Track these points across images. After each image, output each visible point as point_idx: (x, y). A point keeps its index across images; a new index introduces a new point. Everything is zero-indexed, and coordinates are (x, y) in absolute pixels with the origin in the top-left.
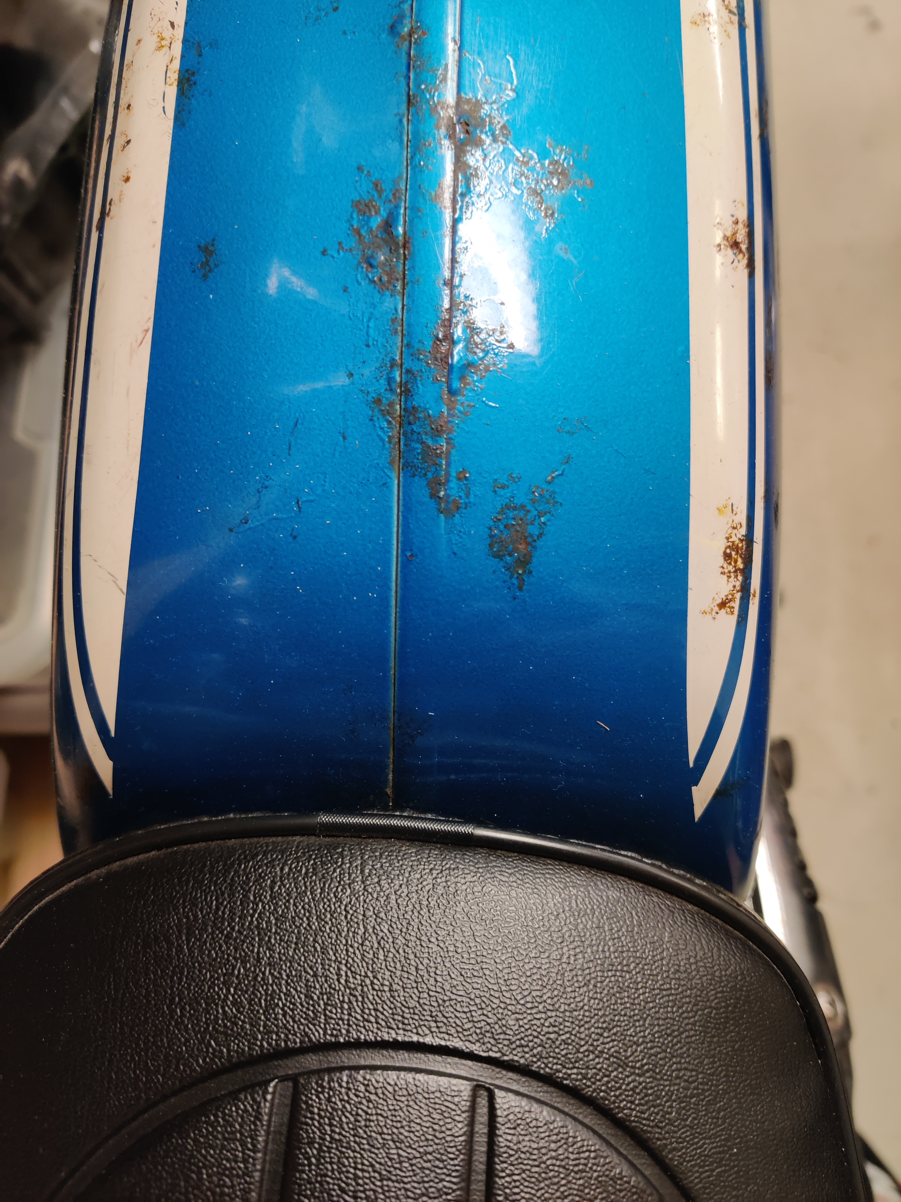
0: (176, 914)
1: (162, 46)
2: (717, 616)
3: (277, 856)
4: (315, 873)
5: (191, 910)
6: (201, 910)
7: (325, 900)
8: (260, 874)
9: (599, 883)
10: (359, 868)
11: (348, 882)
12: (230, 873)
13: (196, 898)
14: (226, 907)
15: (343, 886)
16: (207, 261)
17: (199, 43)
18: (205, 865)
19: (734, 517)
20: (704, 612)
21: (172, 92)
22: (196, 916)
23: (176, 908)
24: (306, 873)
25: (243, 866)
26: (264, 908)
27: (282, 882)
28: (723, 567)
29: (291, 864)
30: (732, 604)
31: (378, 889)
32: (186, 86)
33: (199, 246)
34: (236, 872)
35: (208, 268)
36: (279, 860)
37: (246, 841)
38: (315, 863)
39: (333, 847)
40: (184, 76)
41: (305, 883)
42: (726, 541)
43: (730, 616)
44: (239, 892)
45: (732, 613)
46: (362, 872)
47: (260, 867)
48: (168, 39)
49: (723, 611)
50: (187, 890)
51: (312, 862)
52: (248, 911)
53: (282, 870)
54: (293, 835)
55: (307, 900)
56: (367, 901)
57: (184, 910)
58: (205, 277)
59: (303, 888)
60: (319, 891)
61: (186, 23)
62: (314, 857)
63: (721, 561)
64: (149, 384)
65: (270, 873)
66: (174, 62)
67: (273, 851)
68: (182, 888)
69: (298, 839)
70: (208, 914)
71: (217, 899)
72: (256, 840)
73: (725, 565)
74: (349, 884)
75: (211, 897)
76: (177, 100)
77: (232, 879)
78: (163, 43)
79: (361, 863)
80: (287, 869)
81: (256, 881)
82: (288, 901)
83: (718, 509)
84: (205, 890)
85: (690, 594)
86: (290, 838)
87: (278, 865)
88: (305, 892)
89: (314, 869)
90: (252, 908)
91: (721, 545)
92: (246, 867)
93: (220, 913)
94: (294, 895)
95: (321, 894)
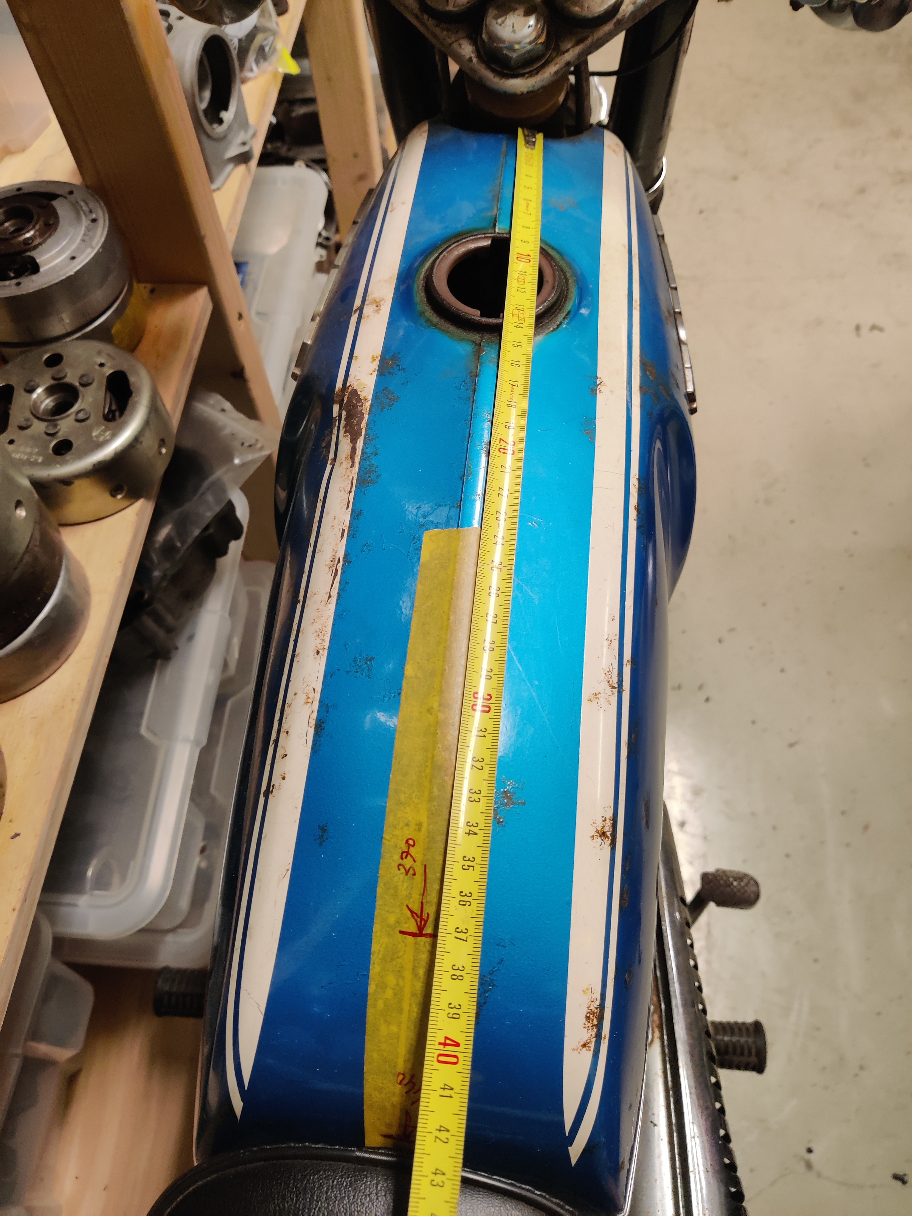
0: (274, 1204)
1: (308, 703)
2: (581, 1052)
3: (331, 1174)
4: (350, 1186)
5: (281, 1202)
6: (288, 1202)
7: (355, 1203)
8: (321, 1184)
9: (508, 1206)
10: (375, 1185)
11: (368, 1193)
12: (304, 1181)
13: (285, 1195)
14: (301, 1202)
15: (366, 1195)
16: (323, 835)
17: (327, 705)
18: (291, 1175)
19: (593, 995)
20: (574, 1050)
21: (312, 731)
22: (284, 1206)
23: (273, 1200)
24: (346, 1186)
25: (312, 1178)
26: (321, 1204)
27: (332, 1189)
28: (585, 1024)
29: (338, 1179)
30: (589, 1045)
31: (384, 1198)
32: (319, 730)
33: (319, 826)
34: (308, 1181)
35: (322, 839)
36: (332, 1175)
37: (315, 1162)
38: (351, 1180)
39: (361, 1171)
40: (318, 723)
41: (345, 1192)
42: (587, 1009)
43: (588, 1052)
44: (308, 1193)
45: (590, 1050)
46: (377, 1187)
47: (321, 1179)
48: (311, 698)
49: (584, 1049)
50: (280, 1189)
51: (349, 1179)
52: (313, 1206)
53: (333, 1182)
54: (340, 1162)
55: (345, 1202)
56: (378, 1206)
57: (278, 1202)
58: (321, 844)
59: (344, 1195)
60: (352, 1197)
61: (322, 691)
62: (351, 1176)
63: (584, 1020)
64: (287, 901)
65: (327, 1183)
66: (313, 713)
67: (329, 1170)
68: (277, 1187)
69: (343, 1164)
70: (291, 1205)
71: (297, 1196)
72: (320, 1161)
73: (586, 1023)
74: (369, 1195)
75: (293, 1195)
76: (314, 737)
77: (305, 1185)
78: (309, 700)
79: (376, 1183)
80: (335, 1182)
81: (318, 1188)
82: (335, 1202)
83: (583, 991)
84: (290, 1190)
85: (566, 1039)
86: (339, 1163)
87: (331, 1178)
88: (344, 1197)
89: (351, 1183)
90: (315, 1204)
91: (584, 1011)
92: (313, 1178)
93: (298, 1206)
94: (338, 1199)
95: (353, 1199)
